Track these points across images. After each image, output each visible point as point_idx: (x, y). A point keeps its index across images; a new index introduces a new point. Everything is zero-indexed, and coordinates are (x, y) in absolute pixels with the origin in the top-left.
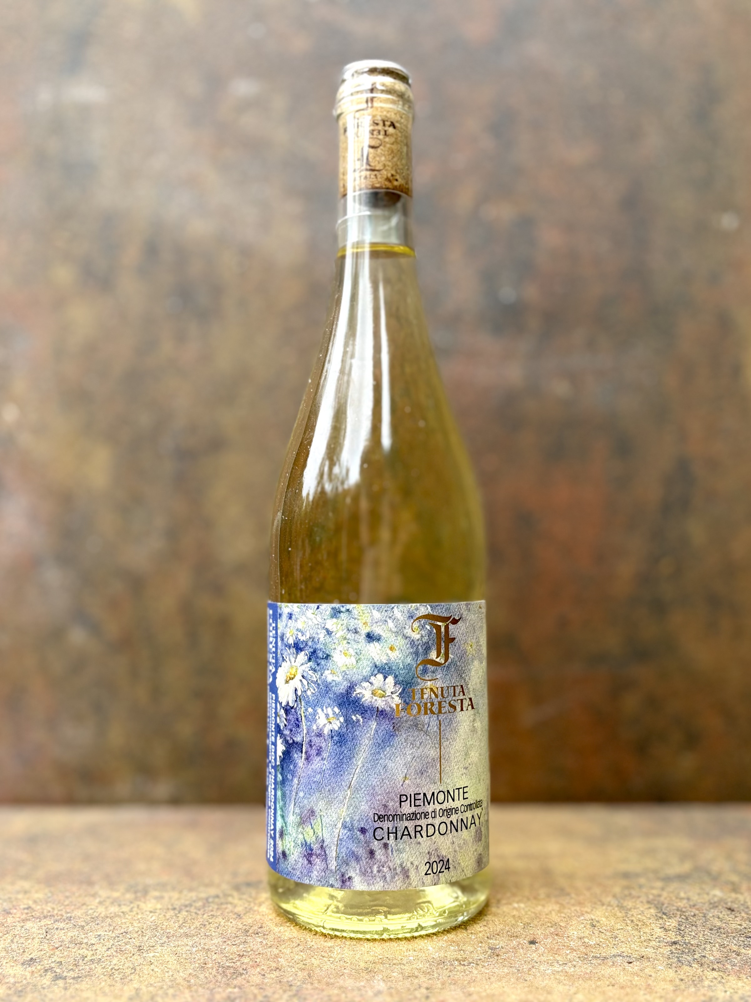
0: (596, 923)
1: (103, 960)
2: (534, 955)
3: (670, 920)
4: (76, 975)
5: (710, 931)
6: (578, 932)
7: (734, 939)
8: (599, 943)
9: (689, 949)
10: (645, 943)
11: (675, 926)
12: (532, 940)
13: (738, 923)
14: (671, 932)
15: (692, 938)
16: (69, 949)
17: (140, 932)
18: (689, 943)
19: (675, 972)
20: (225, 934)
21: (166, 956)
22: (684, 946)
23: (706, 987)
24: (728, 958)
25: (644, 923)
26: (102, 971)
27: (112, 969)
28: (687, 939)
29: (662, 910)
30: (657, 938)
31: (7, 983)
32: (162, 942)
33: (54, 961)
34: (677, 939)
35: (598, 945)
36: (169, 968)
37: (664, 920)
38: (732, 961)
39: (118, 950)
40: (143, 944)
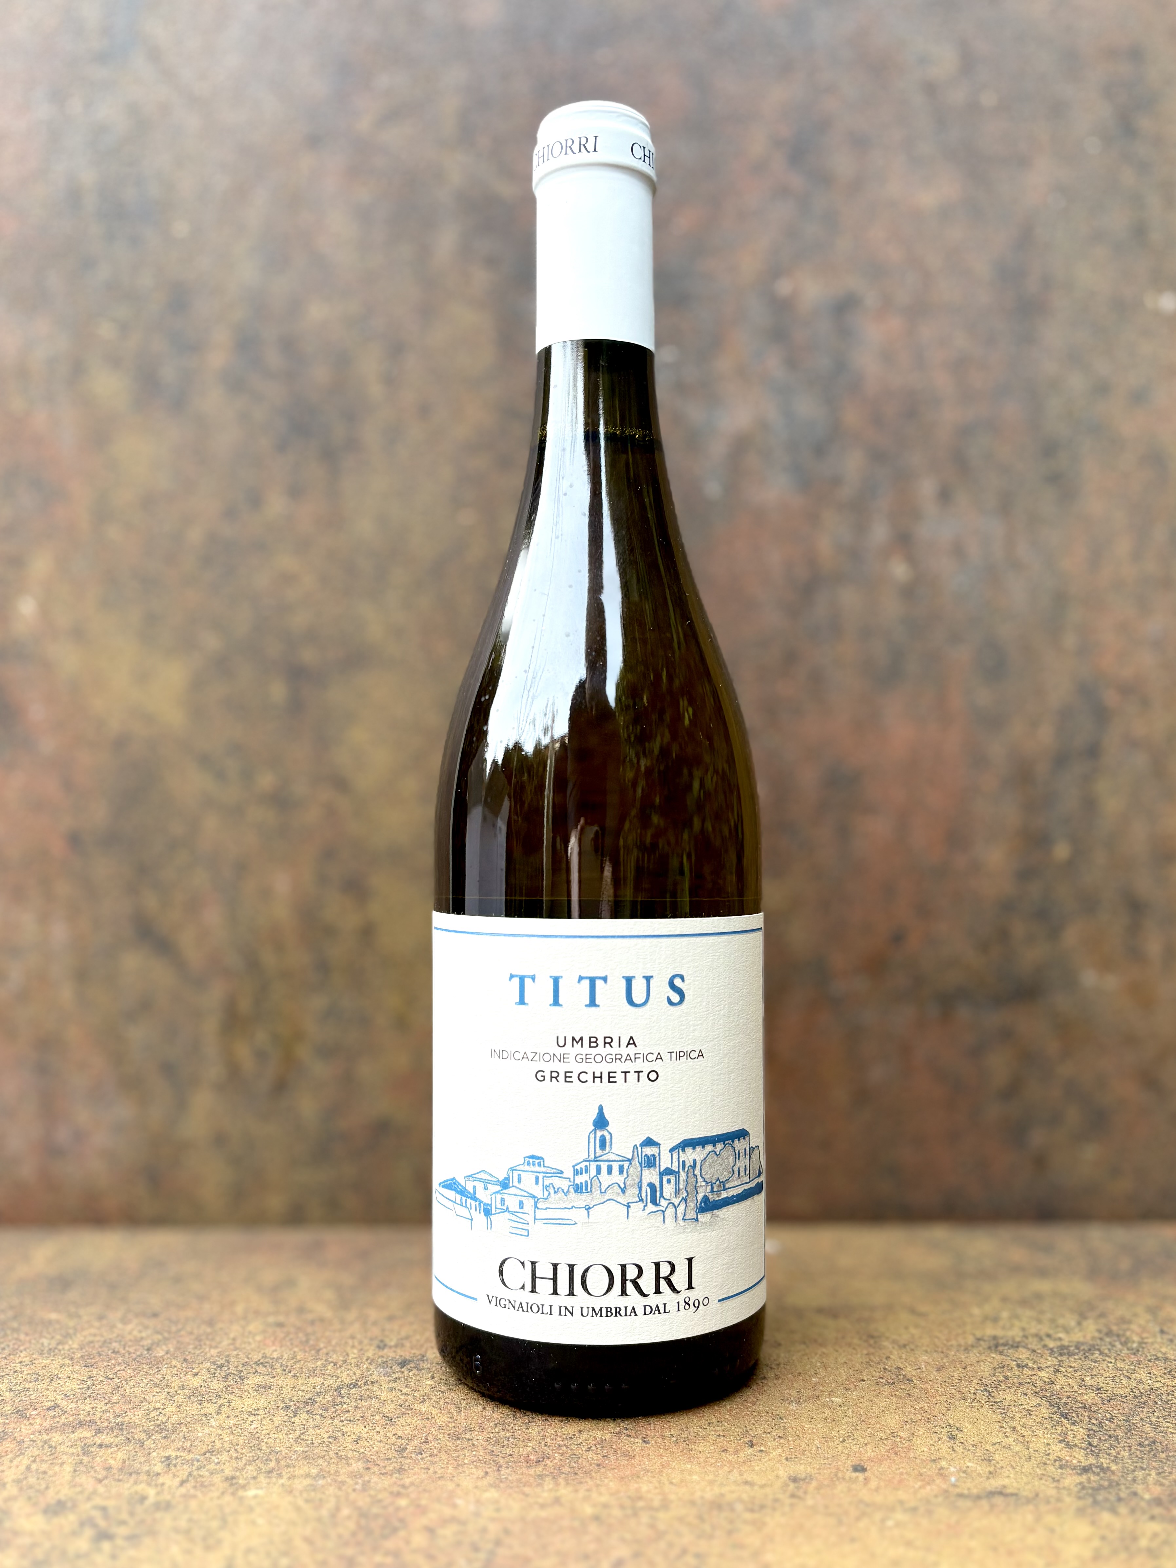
0: (957, 1432)
3: (1074, 1428)
5: (1139, 1448)
6: (930, 1449)
8: (965, 1469)
9: (1110, 1480)
10: (1038, 1470)
14: (1077, 1449)
18: (1108, 1468)
22: (1102, 1474)
25: (1033, 1432)
28: (1104, 1461)
34: (1089, 1462)
35: (964, 1472)
37: (1064, 1429)
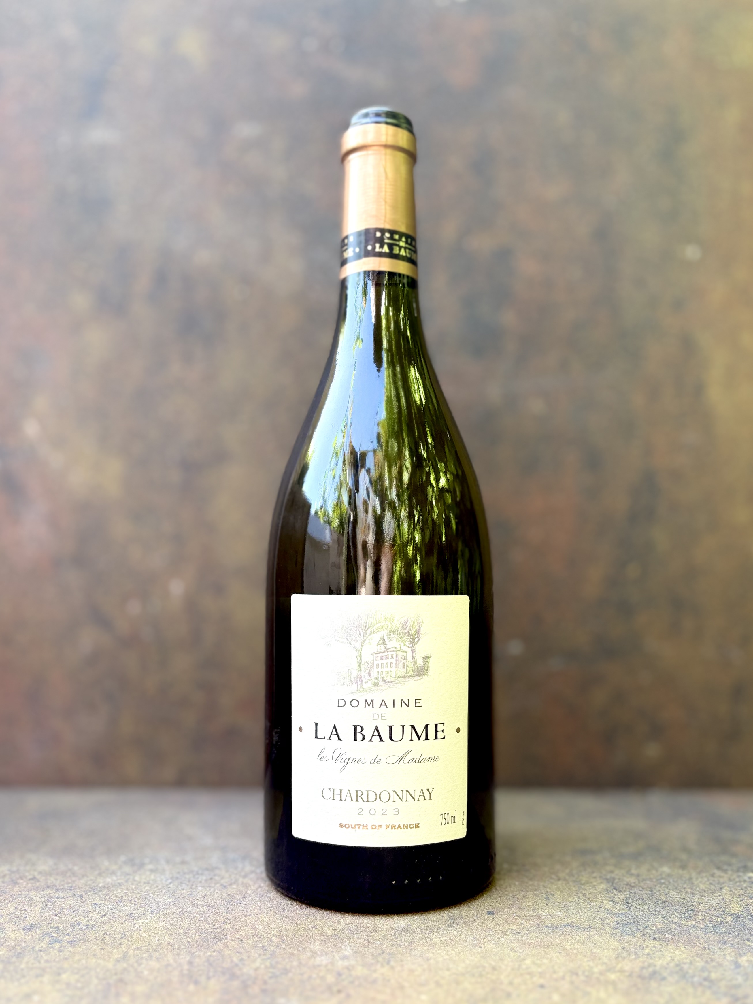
1: (97, 925)
2: (491, 924)
4: (71, 939)
7: (676, 911)
11: (623, 900)
12: (490, 911)
13: (682, 897)
15: (638, 911)
16: (66, 916)
17: (133, 901)
19: (619, 941)
20: (210, 903)
21: (154, 922)
23: (646, 955)
24: (669, 929)
26: (94, 935)
27: (104, 934)
29: (613, 884)
30: (605, 910)
31: (8, 946)
32: (152, 910)
33: (52, 926)
36: (156, 934)
38: (672, 931)
39: (111, 917)
40: (134, 912)
